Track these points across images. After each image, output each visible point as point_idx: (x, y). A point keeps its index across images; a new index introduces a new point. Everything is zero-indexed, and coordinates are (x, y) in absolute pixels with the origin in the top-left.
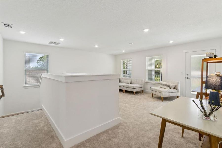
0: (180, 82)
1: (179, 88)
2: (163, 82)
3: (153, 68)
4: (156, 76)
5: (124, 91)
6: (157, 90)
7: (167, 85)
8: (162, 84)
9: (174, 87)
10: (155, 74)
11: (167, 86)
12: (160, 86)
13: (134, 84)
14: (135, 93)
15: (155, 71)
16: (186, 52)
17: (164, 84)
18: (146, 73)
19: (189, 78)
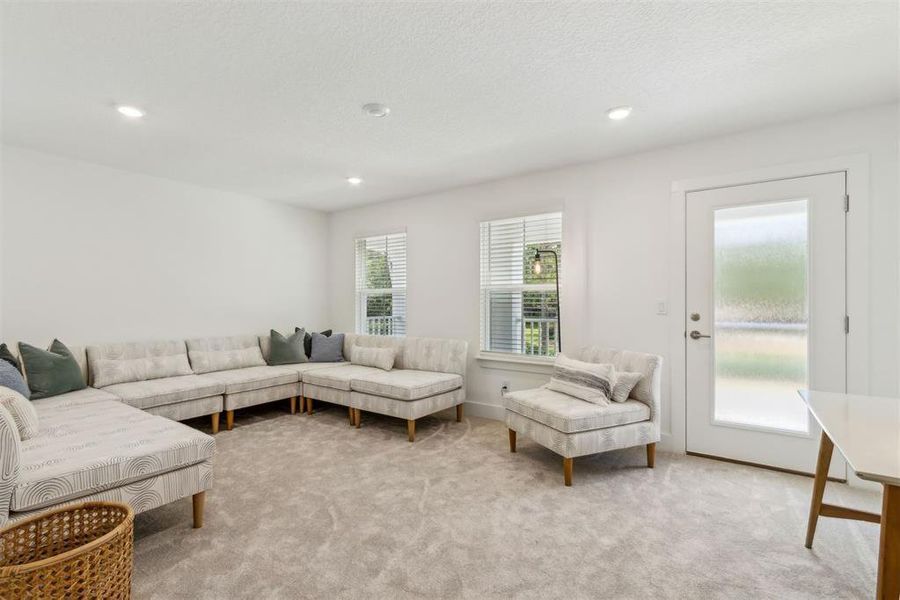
0: (661, 362)
1: (657, 397)
2: (571, 358)
3: (517, 282)
4: (528, 324)
5: (357, 415)
6: (536, 409)
7: (596, 378)
8: (563, 375)
9: (630, 387)
10: (525, 315)
11: (591, 385)
12: (554, 383)
13: (416, 369)
14: (412, 427)
15: (525, 294)
16: (687, 192)
17: (578, 373)
18: (482, 310)
19: (702, 333)
